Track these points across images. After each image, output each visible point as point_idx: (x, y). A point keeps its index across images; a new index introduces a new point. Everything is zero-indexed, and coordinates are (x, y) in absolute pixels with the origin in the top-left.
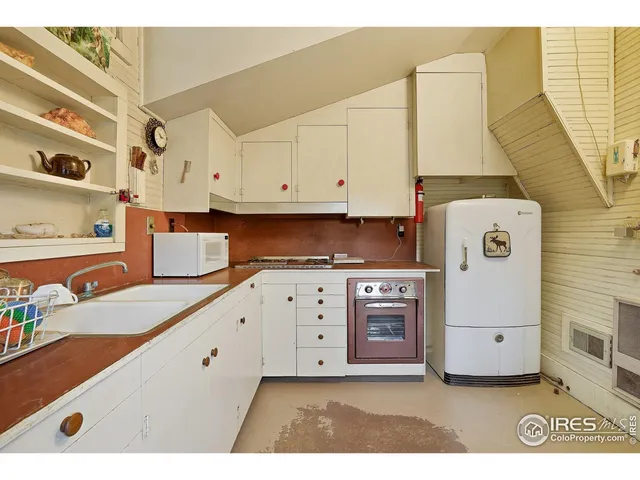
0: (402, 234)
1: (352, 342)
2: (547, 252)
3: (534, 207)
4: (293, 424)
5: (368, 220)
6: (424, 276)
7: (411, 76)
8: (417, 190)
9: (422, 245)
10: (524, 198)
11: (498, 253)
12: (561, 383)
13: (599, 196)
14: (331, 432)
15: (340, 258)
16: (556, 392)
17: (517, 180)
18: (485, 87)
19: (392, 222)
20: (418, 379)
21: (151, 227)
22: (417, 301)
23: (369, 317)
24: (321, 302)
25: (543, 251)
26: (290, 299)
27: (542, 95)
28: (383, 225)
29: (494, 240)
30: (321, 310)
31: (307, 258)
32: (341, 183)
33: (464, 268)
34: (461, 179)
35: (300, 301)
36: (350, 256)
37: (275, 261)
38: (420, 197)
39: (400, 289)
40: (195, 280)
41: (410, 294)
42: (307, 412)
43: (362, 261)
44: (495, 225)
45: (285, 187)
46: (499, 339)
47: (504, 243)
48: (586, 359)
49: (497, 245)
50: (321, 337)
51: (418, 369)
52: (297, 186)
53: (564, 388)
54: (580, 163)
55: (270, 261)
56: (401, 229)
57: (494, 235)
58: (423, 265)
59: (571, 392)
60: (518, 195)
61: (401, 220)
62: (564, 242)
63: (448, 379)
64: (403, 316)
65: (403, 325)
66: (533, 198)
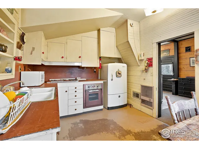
0: (95, 72)
1: (85, 102)
2: (128, 76)
3: (125, 65)
4: (71, 128)
5: (87, 68)
6: (103, 82)
7: (99, 30)
8: (100, 60)
9: (100, 75)
10: (123, 63)
11: (119, 76)
12: (131, 105)
13: (138, 64)
14: (83, 127)
15: (79, 79)
16: (130, 107)
17: (122, 59)
18: (115, 36)
19: (93, 68)
20: (101, 110)
21: (20, 69)
22: (101, 89)
23: (89, 94)
24: (76, 92)
25: (128, 75)
26: (66, 91)
27: (128, 41)
28: (90, 69)
29: (118, 73)
30: (76, 94)
31: (69, 79)
32: (80, 57)
33: (112, 80)
34: (110, 58)
35: (69, 92)
36: (81, 78)
37: (59, 80)
38: (101, 62)
39: (97, 86)
40: (38, 87)
41: (100, 88)
42: (74, 124)
43: (86, 79)
44: (118, 69)
45: (63, 57)
46: (119, 97)
47: (120, 74)
48: (136, 99)
49: (119, 74)
50: (76, 102)
51: (101, 107)
52: (66, 57)
53: (132, 106)
54: (135, 56)
55: (57, 80)
56: (95, 70)
57: (118, 72)
58: (101, 80)
59: (133, 107)
60: (122, 63)
61: (95, 68)
62: (132, 73)
63: (108, 108)
64: (98, 93)
65: (98, 96)
66: (125, 63)
